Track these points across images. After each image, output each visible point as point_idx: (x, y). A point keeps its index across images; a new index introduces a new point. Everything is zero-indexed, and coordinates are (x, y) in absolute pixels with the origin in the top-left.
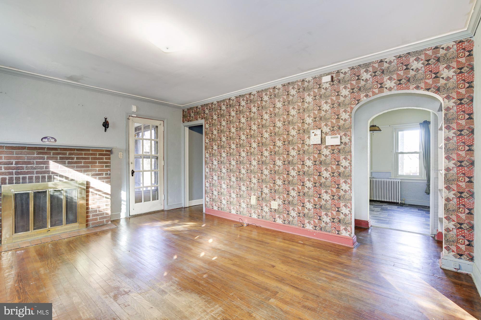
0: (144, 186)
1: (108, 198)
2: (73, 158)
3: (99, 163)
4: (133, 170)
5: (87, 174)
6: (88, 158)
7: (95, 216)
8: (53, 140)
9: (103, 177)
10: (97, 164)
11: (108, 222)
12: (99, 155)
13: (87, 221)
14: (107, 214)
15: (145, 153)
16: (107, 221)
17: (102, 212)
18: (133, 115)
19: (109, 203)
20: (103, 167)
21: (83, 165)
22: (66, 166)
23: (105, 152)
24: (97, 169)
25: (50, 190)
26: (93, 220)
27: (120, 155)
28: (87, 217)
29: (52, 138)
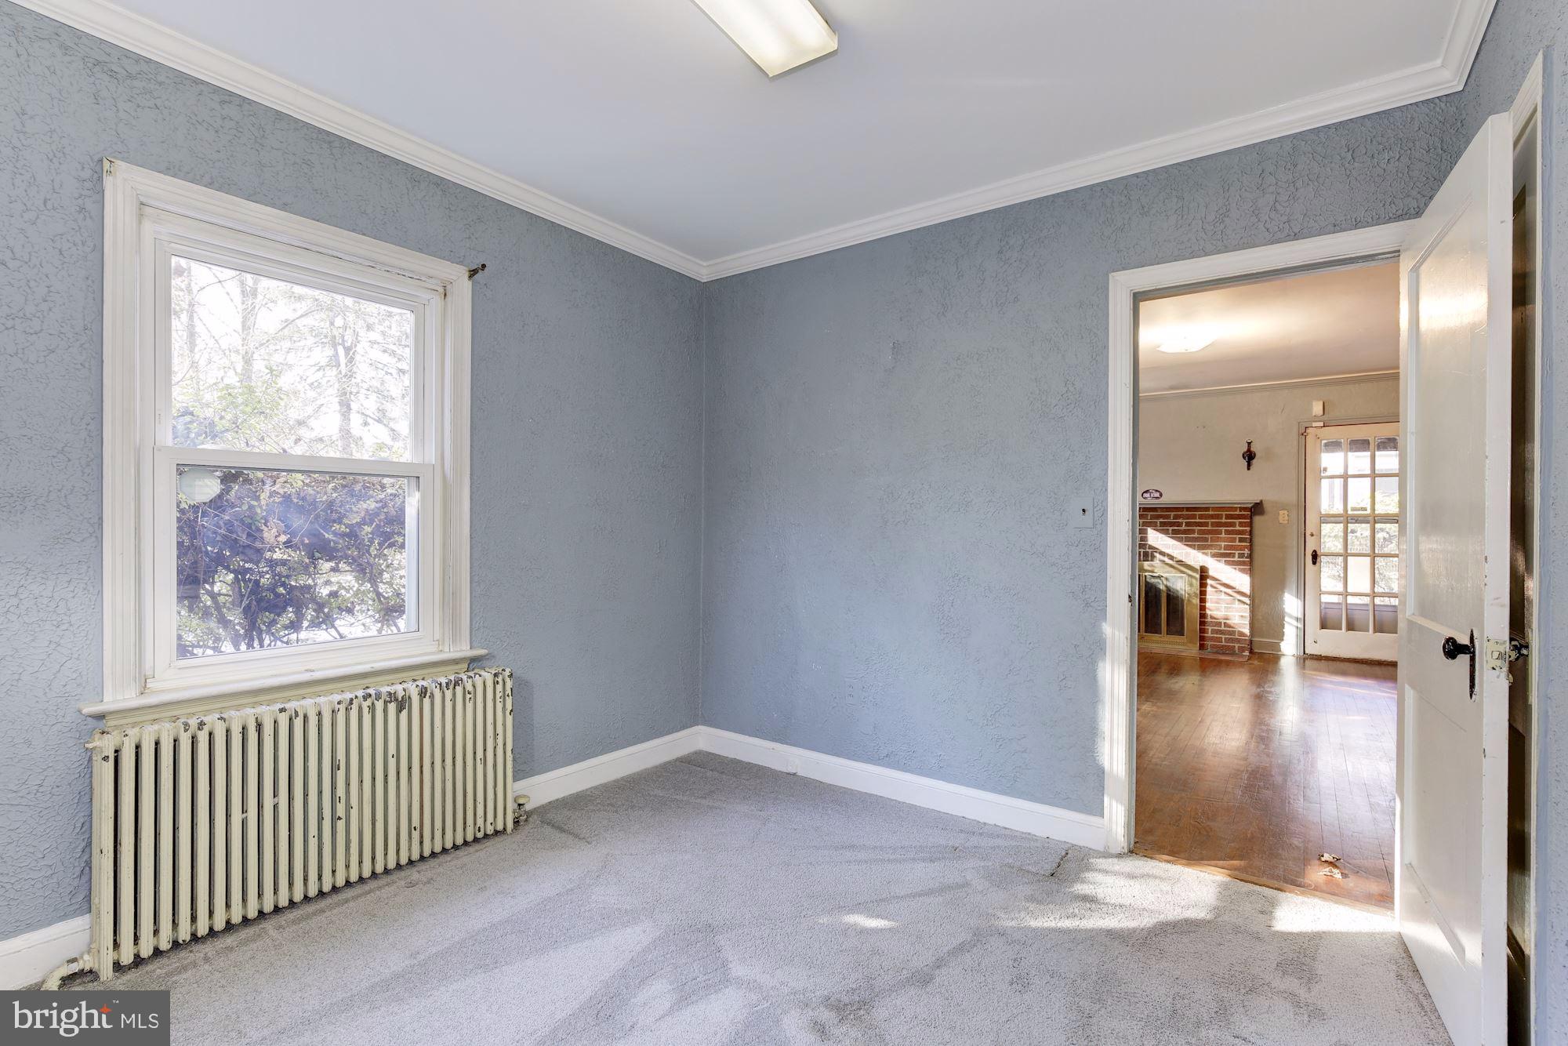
0: (1349, 591)
1: (1244, 603)
2: (1179, 525)
3: (1228, 532)
4: (1315, 551)
5: (1203, 553)
6: (1206, 524)
7: (1217, 633)
8: (1157, 495)
9: (1233, 561)
10: (1223, 535)
11: (1243, 651)
12: (1226, 519)
13: (1202, 638)
14: (1242, 634)
15: (1352, 510)
16: (1242, 649)
17: (1231, 629)
18: (1314, 424)
19: (1247, 614)
20: (1233, 540)
21: (1196, 535)
22: (1157, 530)
23: (1238, 513)
24: (1223, 544)
25: (1146, 574)
26: (1212, 639)
27: (1283, 516)
28: (1202, 631)
29: (1157, 491)
